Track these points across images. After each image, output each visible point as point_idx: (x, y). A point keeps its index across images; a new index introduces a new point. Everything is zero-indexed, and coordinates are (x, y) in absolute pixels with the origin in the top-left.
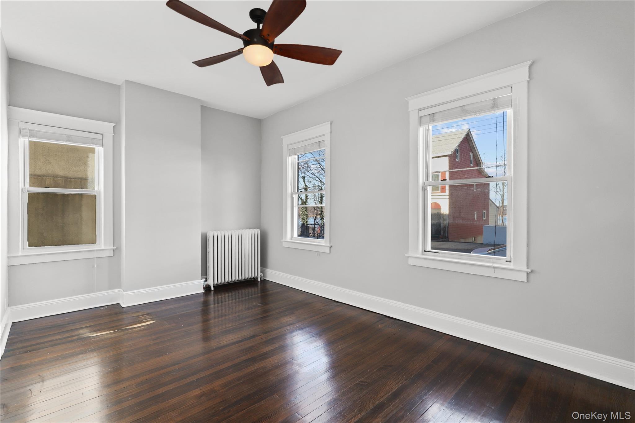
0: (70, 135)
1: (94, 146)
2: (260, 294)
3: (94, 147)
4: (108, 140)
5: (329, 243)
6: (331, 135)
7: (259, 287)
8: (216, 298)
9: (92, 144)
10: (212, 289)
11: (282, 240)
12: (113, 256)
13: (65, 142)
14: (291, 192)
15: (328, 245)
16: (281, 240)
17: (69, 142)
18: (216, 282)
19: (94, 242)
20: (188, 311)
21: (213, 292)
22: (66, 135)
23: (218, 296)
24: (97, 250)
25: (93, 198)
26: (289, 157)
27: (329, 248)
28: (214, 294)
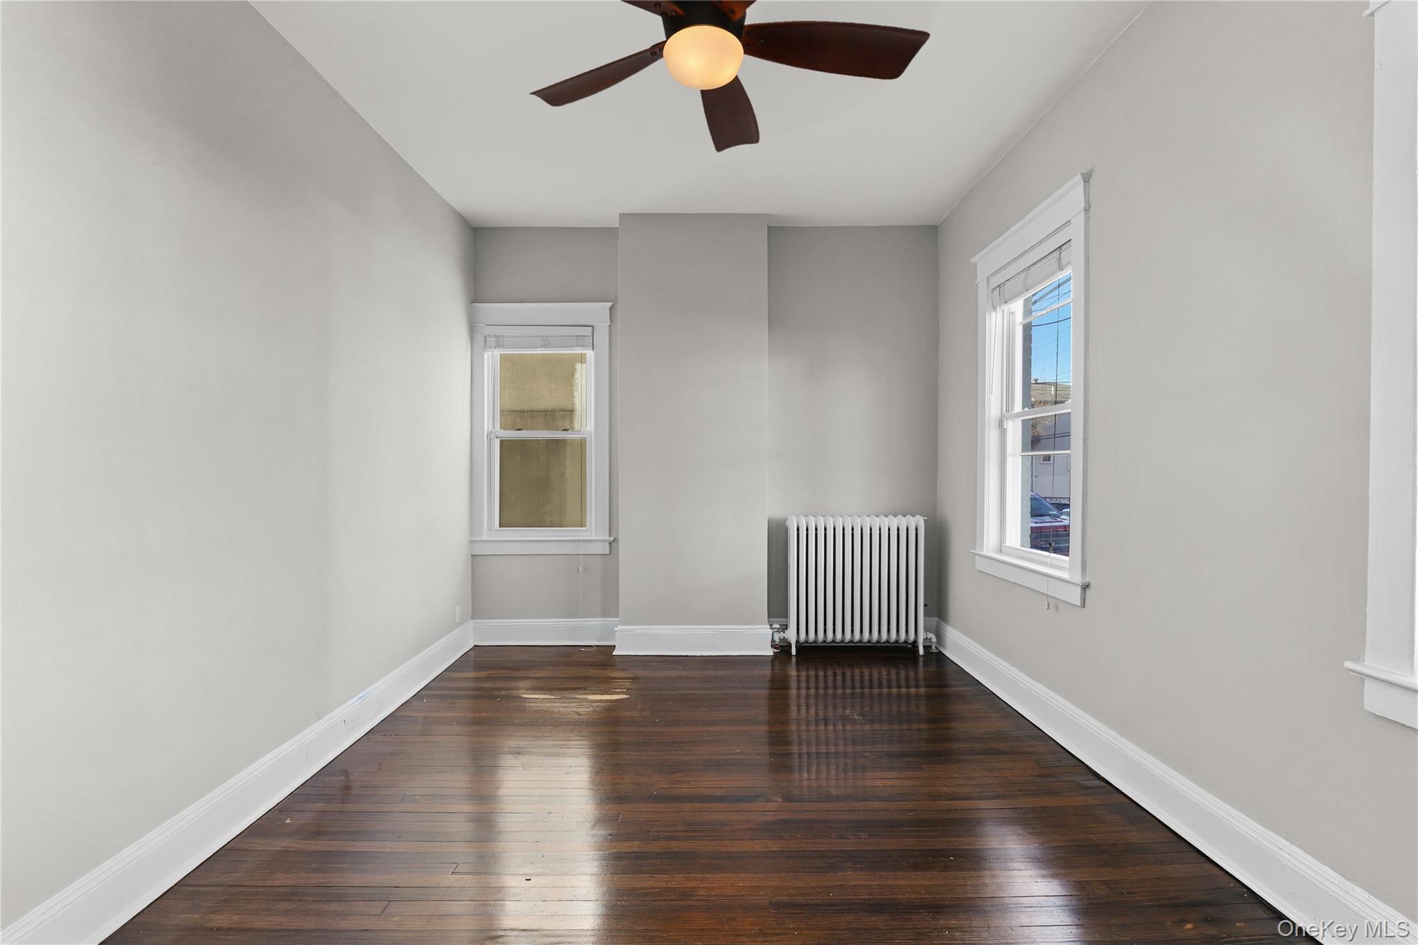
0: (547, 336)
1: (579, 351)
2: (922, 690)
3: (583, 352)
4: (602, 337)
5: (1080, 573)
6: (1087, 219)
7: (921, 669)
8: (803, 674)
9: (578, 346)
10: (794, 652)
11: (974, 551)
12: (608, 553)
13: (539, 349)
14: (999, 413)
15: (1078, 579)
16: (972, 551)
17: (544, 349)
18: (803, 637)
19: (582, 524)
20: (697, 692)
21: (794, 660)
22: (540, 336)
23: (808, 670)
24: (584, 541)
25: (582, 444)
26: (994, 314)
27: (1079, 590)
28: (797, 663)
